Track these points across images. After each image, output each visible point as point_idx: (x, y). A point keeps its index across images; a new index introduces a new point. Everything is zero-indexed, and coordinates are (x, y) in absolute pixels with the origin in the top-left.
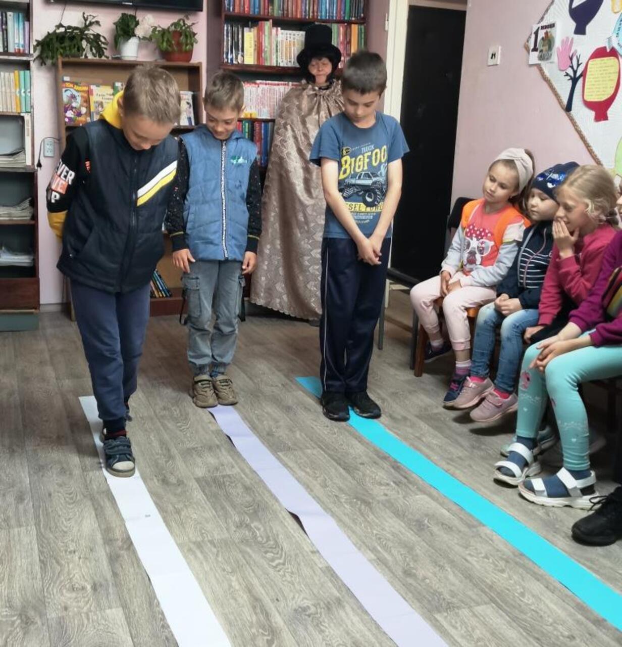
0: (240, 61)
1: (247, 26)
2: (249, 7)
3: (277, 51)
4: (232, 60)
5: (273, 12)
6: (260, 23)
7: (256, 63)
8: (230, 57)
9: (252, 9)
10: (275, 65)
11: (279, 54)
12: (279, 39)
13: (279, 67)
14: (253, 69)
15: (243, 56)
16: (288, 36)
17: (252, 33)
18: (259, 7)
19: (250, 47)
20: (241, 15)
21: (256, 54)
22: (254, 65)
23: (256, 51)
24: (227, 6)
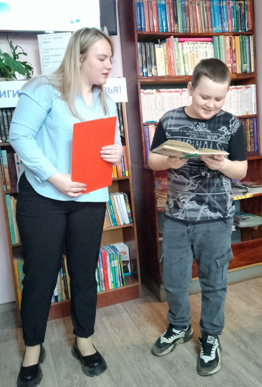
0: (153, 74)
1: (157, 43)
2: (158, 26)
3: (184, 63)
4: (147, 73)
5: (178, 29)
6: (167, 39)
7: (168, 74)
8: (145, 71)
9: (160, 28)
10: (184, 74)
11: (186, 65)
12: (185, 52)
13: (188, 76)
14: (166, 80)
15: (156, 69)
16: (191, 49)
17: (162, 49)
18: (167, 26)
19: (162, 61)
20: (151, 33)
21: (167, 66)
22: (166, 76)
23: (167, 64)
24: (139, 27)
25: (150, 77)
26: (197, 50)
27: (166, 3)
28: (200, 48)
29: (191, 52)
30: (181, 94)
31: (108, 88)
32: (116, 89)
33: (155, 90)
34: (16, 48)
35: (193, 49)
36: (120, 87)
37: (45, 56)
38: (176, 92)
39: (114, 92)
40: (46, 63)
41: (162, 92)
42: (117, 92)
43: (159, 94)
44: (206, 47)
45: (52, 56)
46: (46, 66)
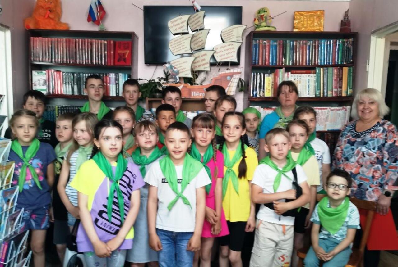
0: (262, 95)
1: (267, 73)
2: (269, 61)
5: (286, 62)
6: (276, 70)
7: (273, 96)
8: (255, 93)
9: (271, 62)
14: (271, 100)
15: (264, 92)
16: (296, 77)
17: (270, 77)
18: (276, 61)
19: (269, 86)
20: (263, 66)
21: (273, 90)
22: (271, 97)
23: (273, 88)
24: (254, 62)
25: (258, 97)
26: (301, 78)
27: (278, 44)
28: (303, 76)
29: (295, 80)
33: (261, 107)
35: (298, 77)
44: (309, 76)
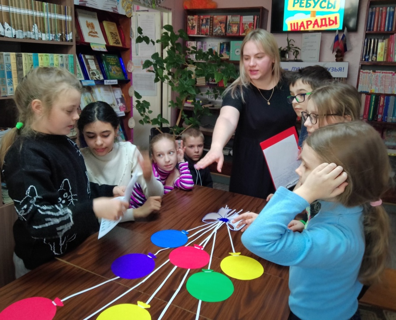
1: (381, 39)
2: (384, 27)
6: (391, 36)
7: (385, 60)
8: (367, 58)
9: (386, 28)
14: (382, 64)
15: (376, 57)
17: (384, 43)
18: (392, 27)
19: (382, 51)
20: (378, 32)
21: (386, 55)
22: (383, 61)
23: (386, 53)
24: (368, 28)
25: (370, 62)
27: (395, 10)
30: (394, 75)
31: (335, 68)
32: (340, 69)
33: (372, 71)
34: (290, 41)
36: (344, 68)
37: (304, 46)
38: (390, 73)
39: (339, 71)
40: (304, 50)
41: (377, 72)
42: (341, 71)
43: (374, 74)
45: (308, 46)
46: (303, 52)
